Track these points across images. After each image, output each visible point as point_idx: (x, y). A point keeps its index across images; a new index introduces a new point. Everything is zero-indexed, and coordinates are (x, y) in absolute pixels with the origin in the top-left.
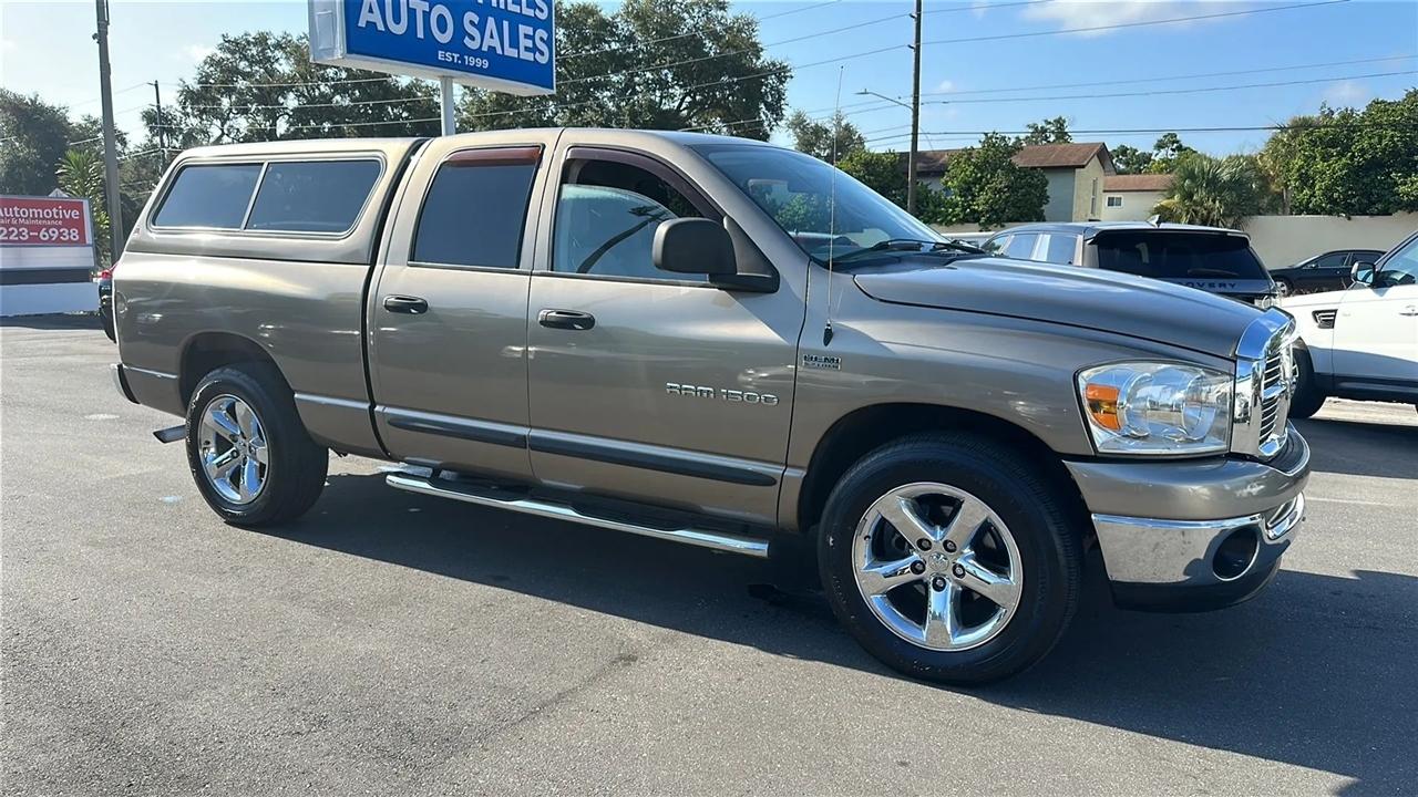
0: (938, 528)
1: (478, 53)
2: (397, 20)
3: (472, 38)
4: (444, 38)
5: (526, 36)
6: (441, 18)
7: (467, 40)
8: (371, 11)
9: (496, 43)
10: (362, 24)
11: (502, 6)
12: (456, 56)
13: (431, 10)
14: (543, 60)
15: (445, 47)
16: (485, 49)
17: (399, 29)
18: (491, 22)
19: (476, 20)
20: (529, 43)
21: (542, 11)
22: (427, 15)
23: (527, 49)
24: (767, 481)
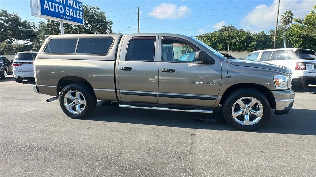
0: (246, 104)
1: (69, 16)
2: (52, 8)
3: (68, 13)
4: (62, 12)
5: (78, 13)
6: (61, 8)
7: (66, 13)
8: (46, 5)
9: (72, 14)
10: (45, 8)
11: (73, 6)
12: (64, 16)
13: (59, 6)
14: (81, 18)
15: (62, 14)
16: (70, 15)
17: (53, 10)
18: (71, 9)
19: (68, 9)
20: (79, 15)
21: (81, 8)
22: (58, 7)
23: (78, 16)
24: (214, 99)
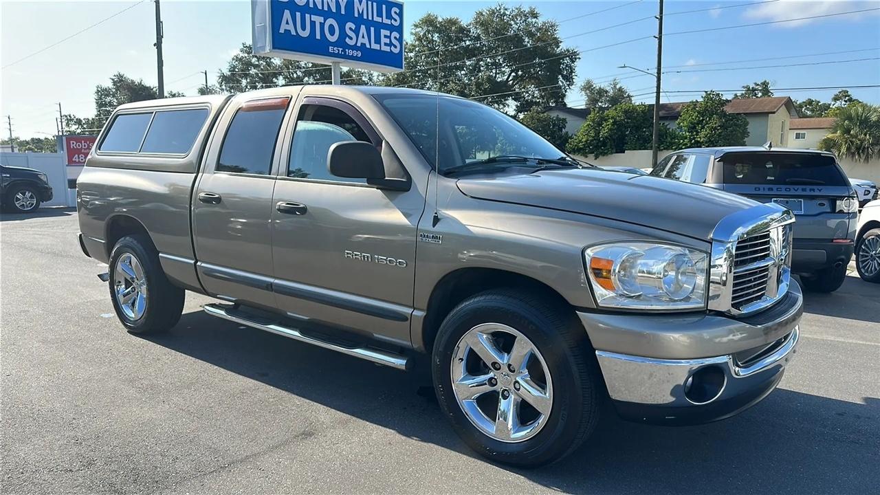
0: (506, 354)
1: (354, 47)
2: (304, 28)
3: (351, 38)
4: (333, 39)
5: (386, 36)
6: (331, 27)
7: (347, 40)
8: (287, 23)
9: (366, 41)
10: (282, 31)
11: (370, 18)
12: (340, 49)
13: (325, 22)
14: (396, 51)
15: (334, 44)
16: (359, 44)
17: (305, 34)
18: (363, 27)
19: (353, 28)
20: (387, 41)
21: (396, 20)
22: (322, 25)
23: (386, 44)
24: (402, 318)
